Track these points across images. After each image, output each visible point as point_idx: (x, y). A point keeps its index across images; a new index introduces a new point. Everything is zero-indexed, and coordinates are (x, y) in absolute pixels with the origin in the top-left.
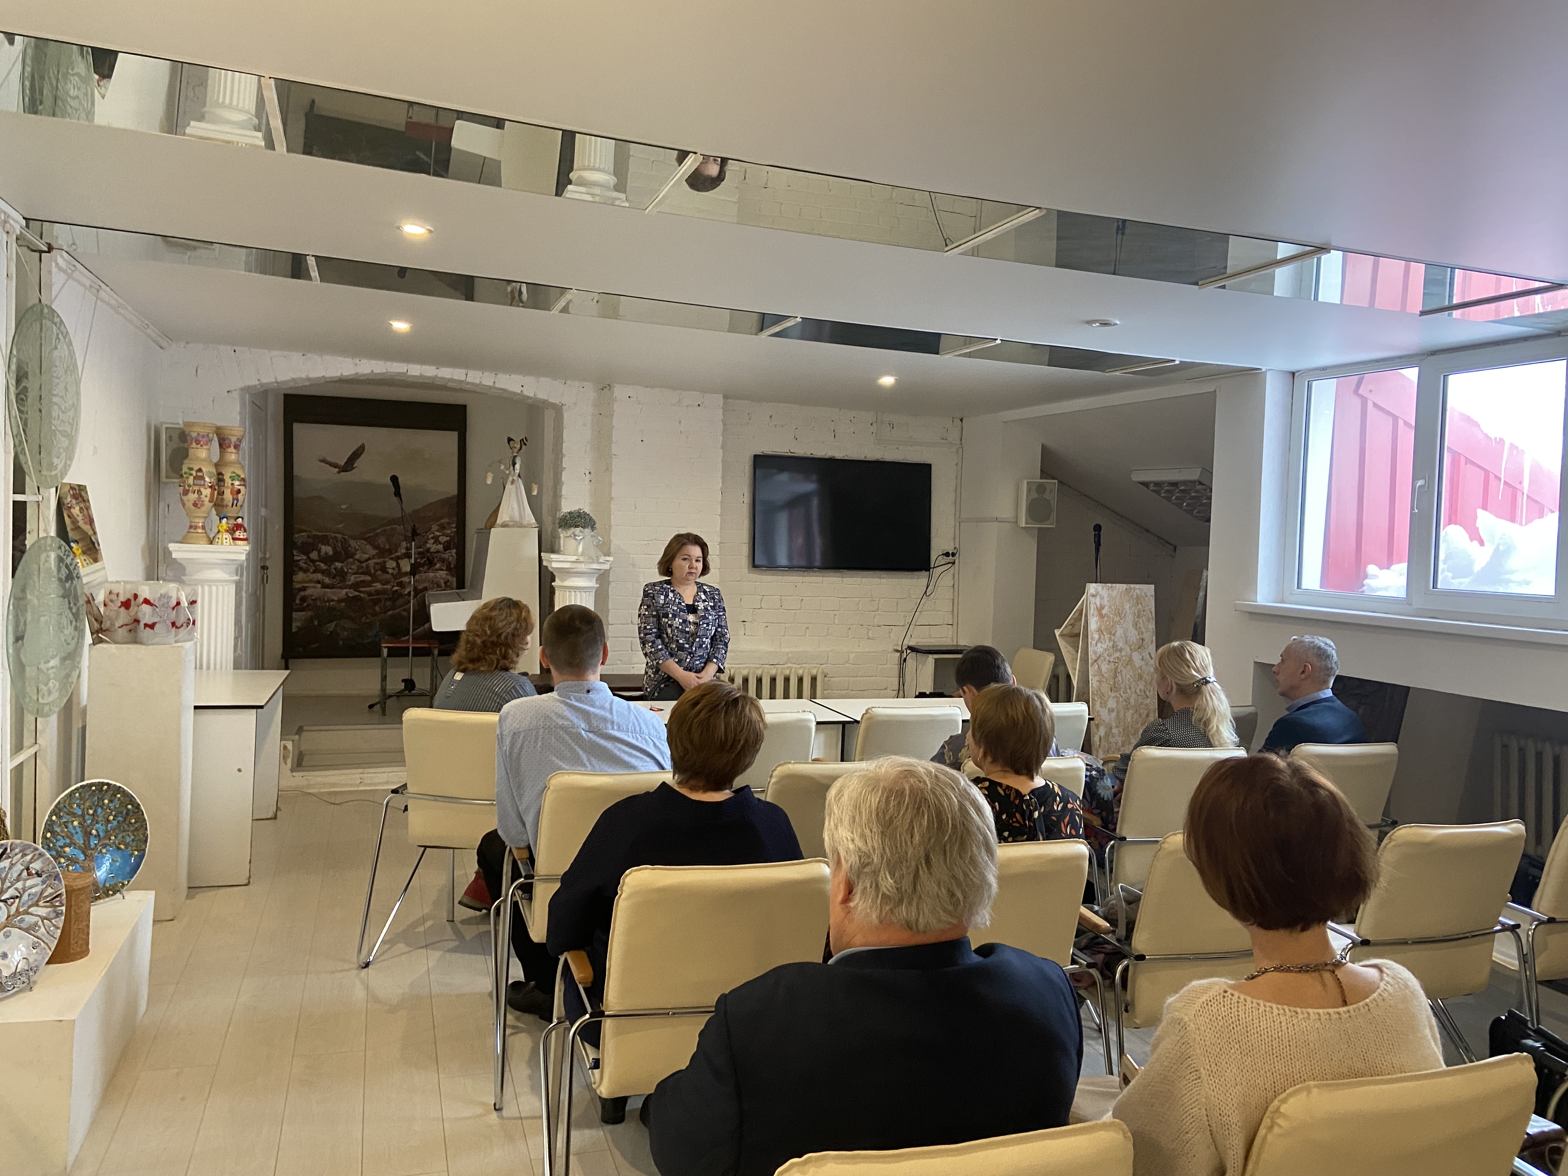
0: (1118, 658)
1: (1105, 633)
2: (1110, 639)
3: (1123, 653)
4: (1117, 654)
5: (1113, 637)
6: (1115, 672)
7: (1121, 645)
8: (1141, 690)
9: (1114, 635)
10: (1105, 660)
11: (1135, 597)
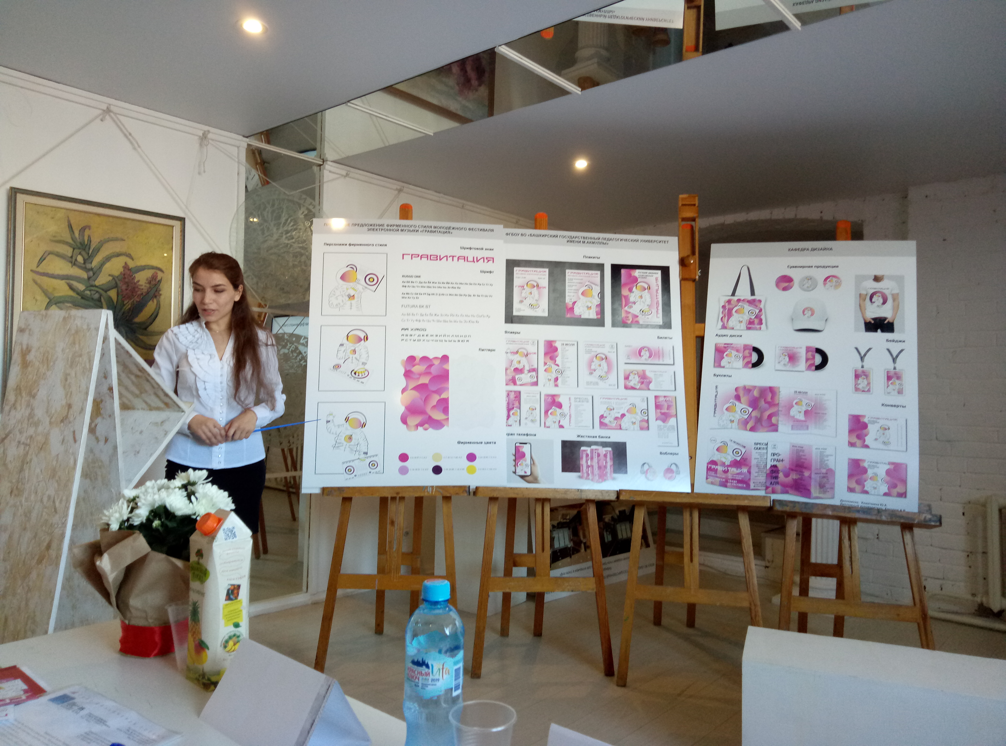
0: (31, 437)
2: (28, 404)
3: (40, 429)
4: (31, 431)
5: (32, 400)
6: (23, 462)
7: (39, 413)
8: (49, 497)
9: (34, 397)
11: (73, 332)
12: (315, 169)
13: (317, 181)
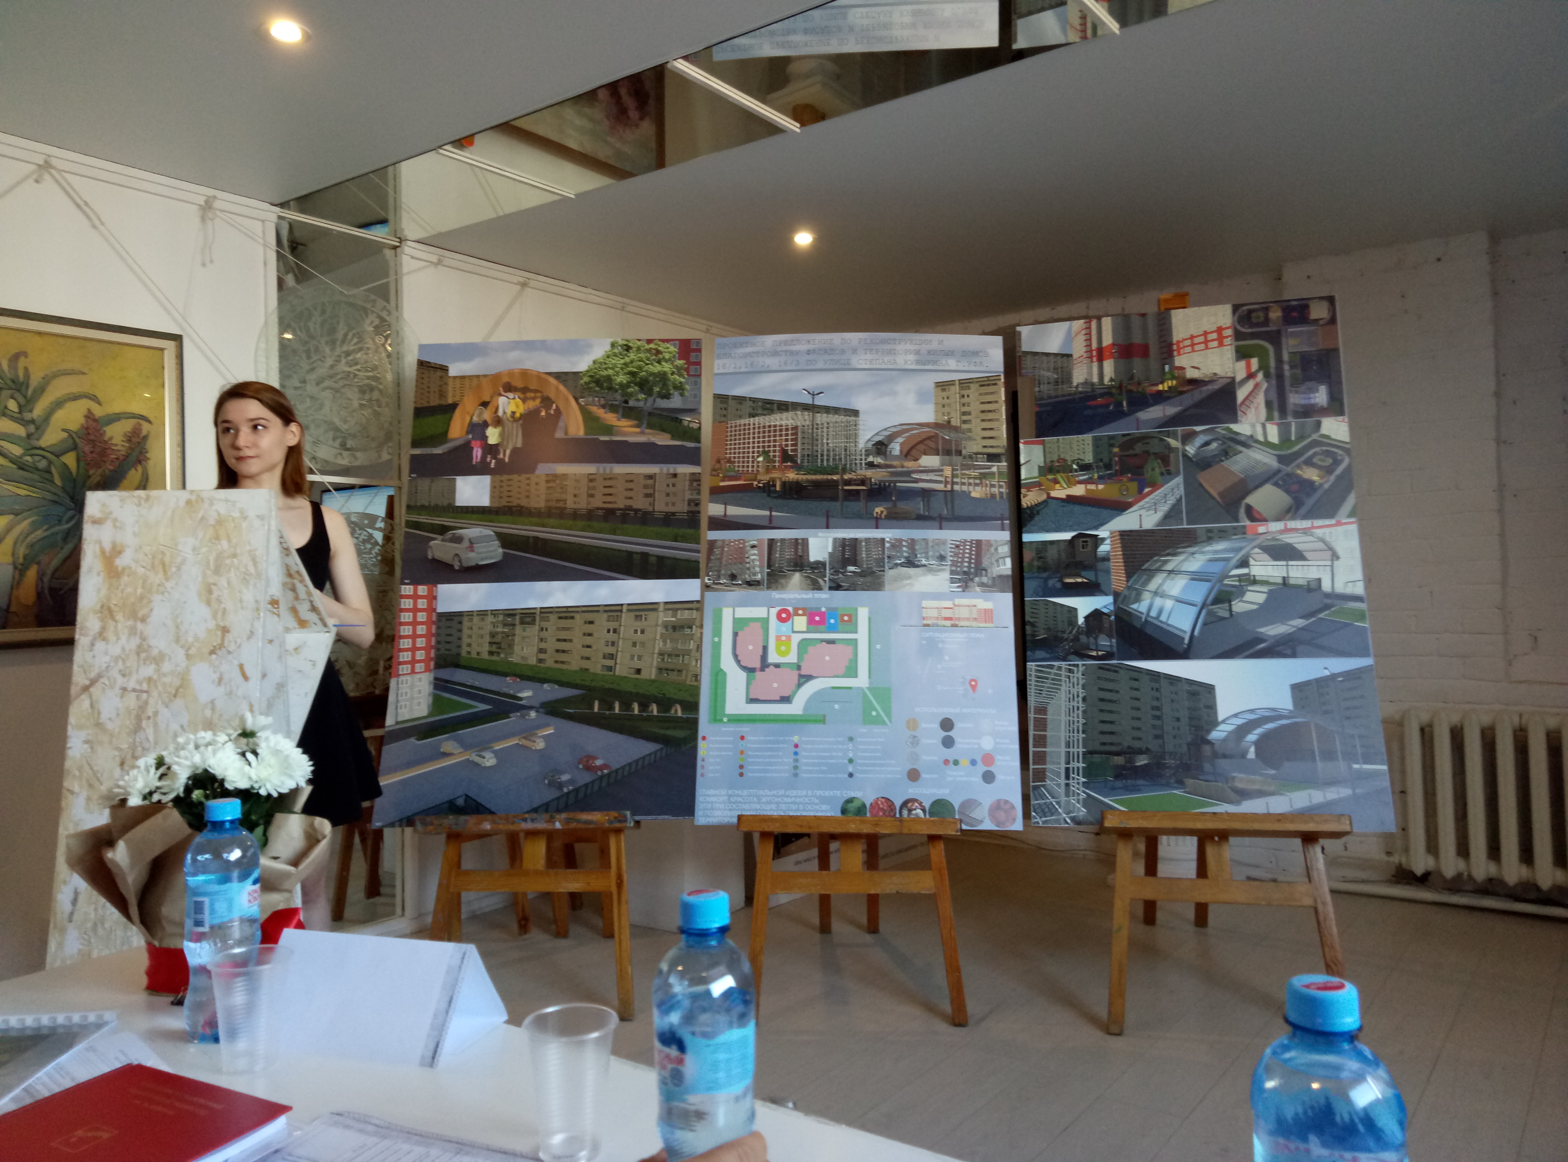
0: (149, 680)
1: (119, 617)
2: (133, 631)
3: (166, 667)
4: (149, 670)
5: (140, 626)
7: (160, 643)
9: (143, 620)
10: (112, 687)
11: (212, 521)
12: (388, 253)
13: (392, 273)
